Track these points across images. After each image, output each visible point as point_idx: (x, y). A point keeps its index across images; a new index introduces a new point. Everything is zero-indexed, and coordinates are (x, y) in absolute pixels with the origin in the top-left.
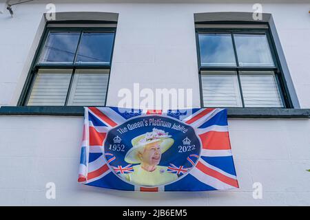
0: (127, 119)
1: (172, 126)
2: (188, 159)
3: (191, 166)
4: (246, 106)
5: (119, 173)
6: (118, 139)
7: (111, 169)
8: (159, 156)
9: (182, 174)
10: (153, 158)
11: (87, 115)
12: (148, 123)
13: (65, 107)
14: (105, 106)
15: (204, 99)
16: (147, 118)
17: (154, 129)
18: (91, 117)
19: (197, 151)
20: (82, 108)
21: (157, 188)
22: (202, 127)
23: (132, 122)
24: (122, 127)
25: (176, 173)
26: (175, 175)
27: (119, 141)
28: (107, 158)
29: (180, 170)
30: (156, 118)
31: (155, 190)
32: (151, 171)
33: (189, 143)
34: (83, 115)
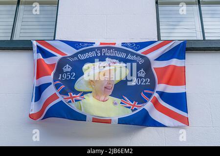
0: (77, 49)
1: (127, 56)
2: (143, 95)
3: (145, 102)
4: (206, 39)
5: (70, 102)
6: (67, 68)
7: (61, 98)
8: (112, 86)
9: (136, 109)
10: (105, 88)
11: (35, 49)
12: (101, 53)
13: (11, 41)
14: (54, 40)
15: (161, 31)
16: (100, 49)
17: (107, 59)
18: (40, 50)
19: (152, 87)
20: (30, 42)
21: (111, 120)
22: (159, 59)
23: (83, 52)
24: (72, 57)
25: (129, 108)
26: (129, 110)
27: (69, 70)
28: (57, 86)
29: (134, 105)
30: (109, 48)
31: (108, 121)
32: (104, 101)
33: (143, 75)
34: (31, 49)
